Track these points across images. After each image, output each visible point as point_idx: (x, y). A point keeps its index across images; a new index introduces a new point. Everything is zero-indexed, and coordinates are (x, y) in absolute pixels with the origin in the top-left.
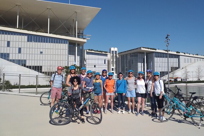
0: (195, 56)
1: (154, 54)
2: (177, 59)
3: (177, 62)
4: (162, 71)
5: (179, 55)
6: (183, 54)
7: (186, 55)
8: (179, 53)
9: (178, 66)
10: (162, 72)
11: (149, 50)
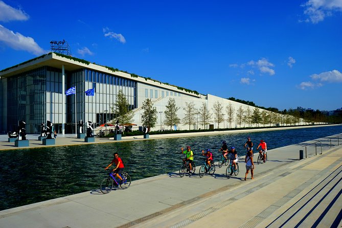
0: (163, 85)
1: (84, 73)
2: (133, 89)
3: (133, 94)
4: (101, 112)
5: (136, 82)
6: (143, 80)
7: (149, 81)
8: (137, 76)
9: (133, 104)
10: (101, 114)
11: (72, 61)
